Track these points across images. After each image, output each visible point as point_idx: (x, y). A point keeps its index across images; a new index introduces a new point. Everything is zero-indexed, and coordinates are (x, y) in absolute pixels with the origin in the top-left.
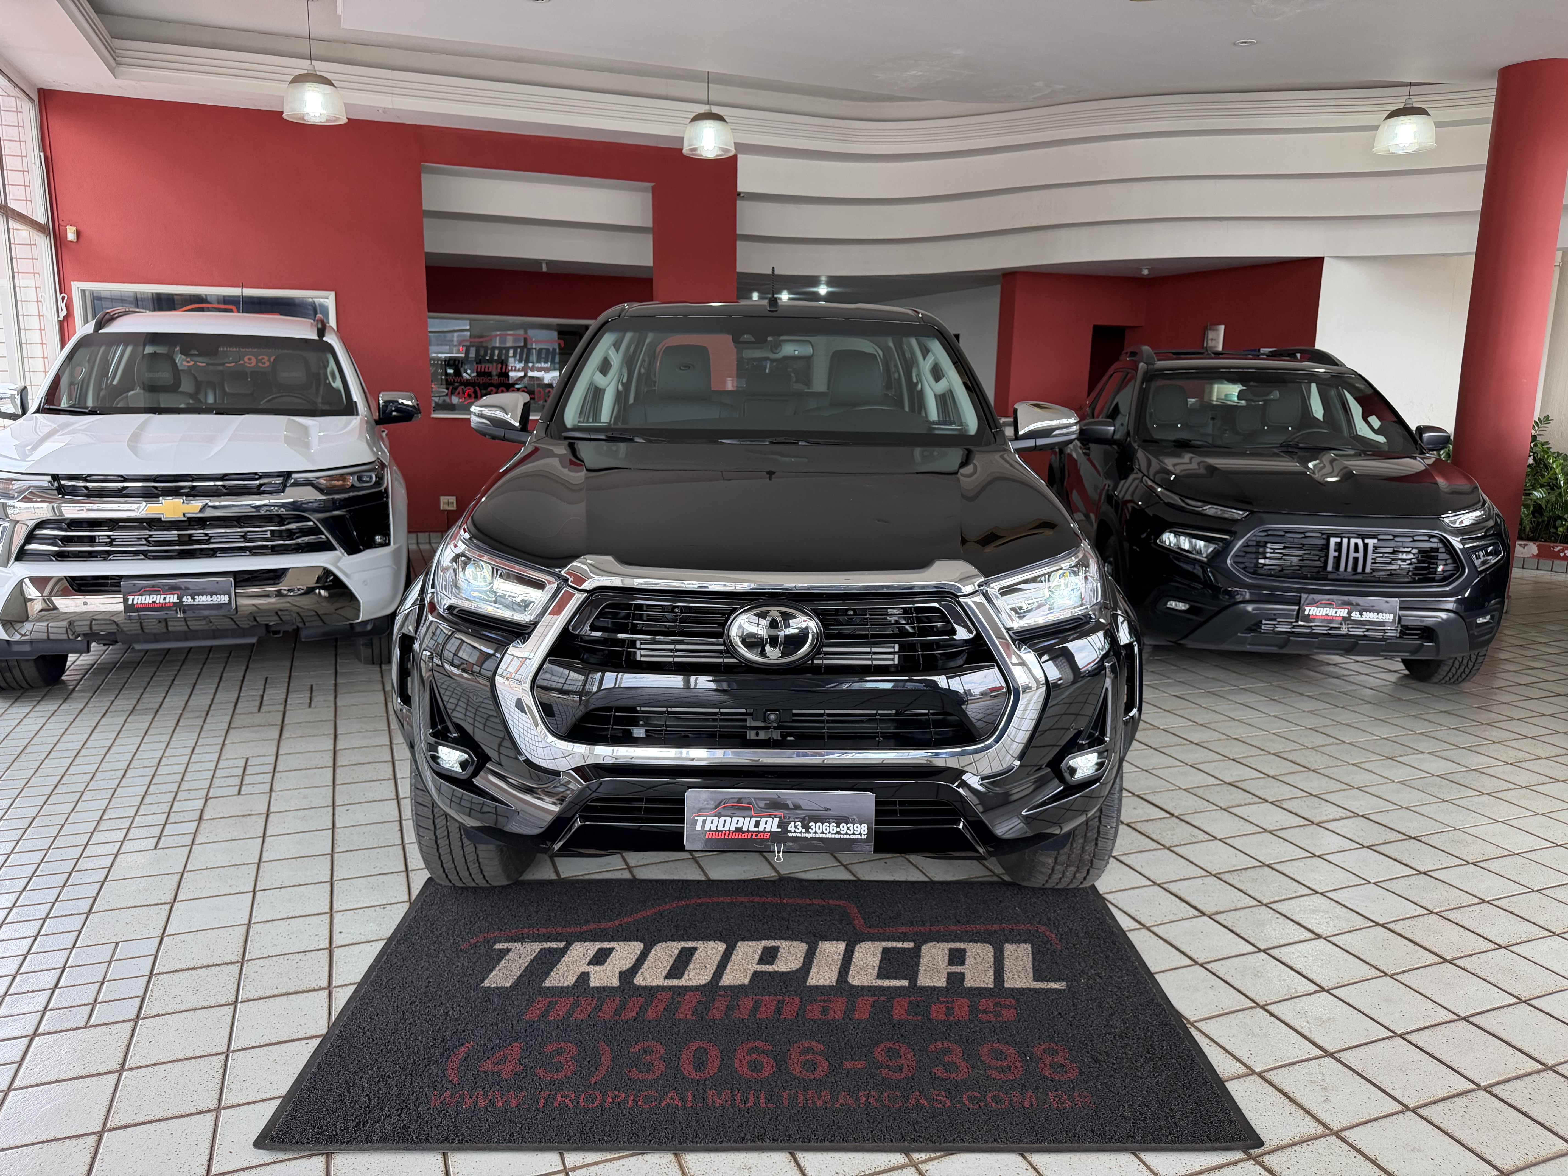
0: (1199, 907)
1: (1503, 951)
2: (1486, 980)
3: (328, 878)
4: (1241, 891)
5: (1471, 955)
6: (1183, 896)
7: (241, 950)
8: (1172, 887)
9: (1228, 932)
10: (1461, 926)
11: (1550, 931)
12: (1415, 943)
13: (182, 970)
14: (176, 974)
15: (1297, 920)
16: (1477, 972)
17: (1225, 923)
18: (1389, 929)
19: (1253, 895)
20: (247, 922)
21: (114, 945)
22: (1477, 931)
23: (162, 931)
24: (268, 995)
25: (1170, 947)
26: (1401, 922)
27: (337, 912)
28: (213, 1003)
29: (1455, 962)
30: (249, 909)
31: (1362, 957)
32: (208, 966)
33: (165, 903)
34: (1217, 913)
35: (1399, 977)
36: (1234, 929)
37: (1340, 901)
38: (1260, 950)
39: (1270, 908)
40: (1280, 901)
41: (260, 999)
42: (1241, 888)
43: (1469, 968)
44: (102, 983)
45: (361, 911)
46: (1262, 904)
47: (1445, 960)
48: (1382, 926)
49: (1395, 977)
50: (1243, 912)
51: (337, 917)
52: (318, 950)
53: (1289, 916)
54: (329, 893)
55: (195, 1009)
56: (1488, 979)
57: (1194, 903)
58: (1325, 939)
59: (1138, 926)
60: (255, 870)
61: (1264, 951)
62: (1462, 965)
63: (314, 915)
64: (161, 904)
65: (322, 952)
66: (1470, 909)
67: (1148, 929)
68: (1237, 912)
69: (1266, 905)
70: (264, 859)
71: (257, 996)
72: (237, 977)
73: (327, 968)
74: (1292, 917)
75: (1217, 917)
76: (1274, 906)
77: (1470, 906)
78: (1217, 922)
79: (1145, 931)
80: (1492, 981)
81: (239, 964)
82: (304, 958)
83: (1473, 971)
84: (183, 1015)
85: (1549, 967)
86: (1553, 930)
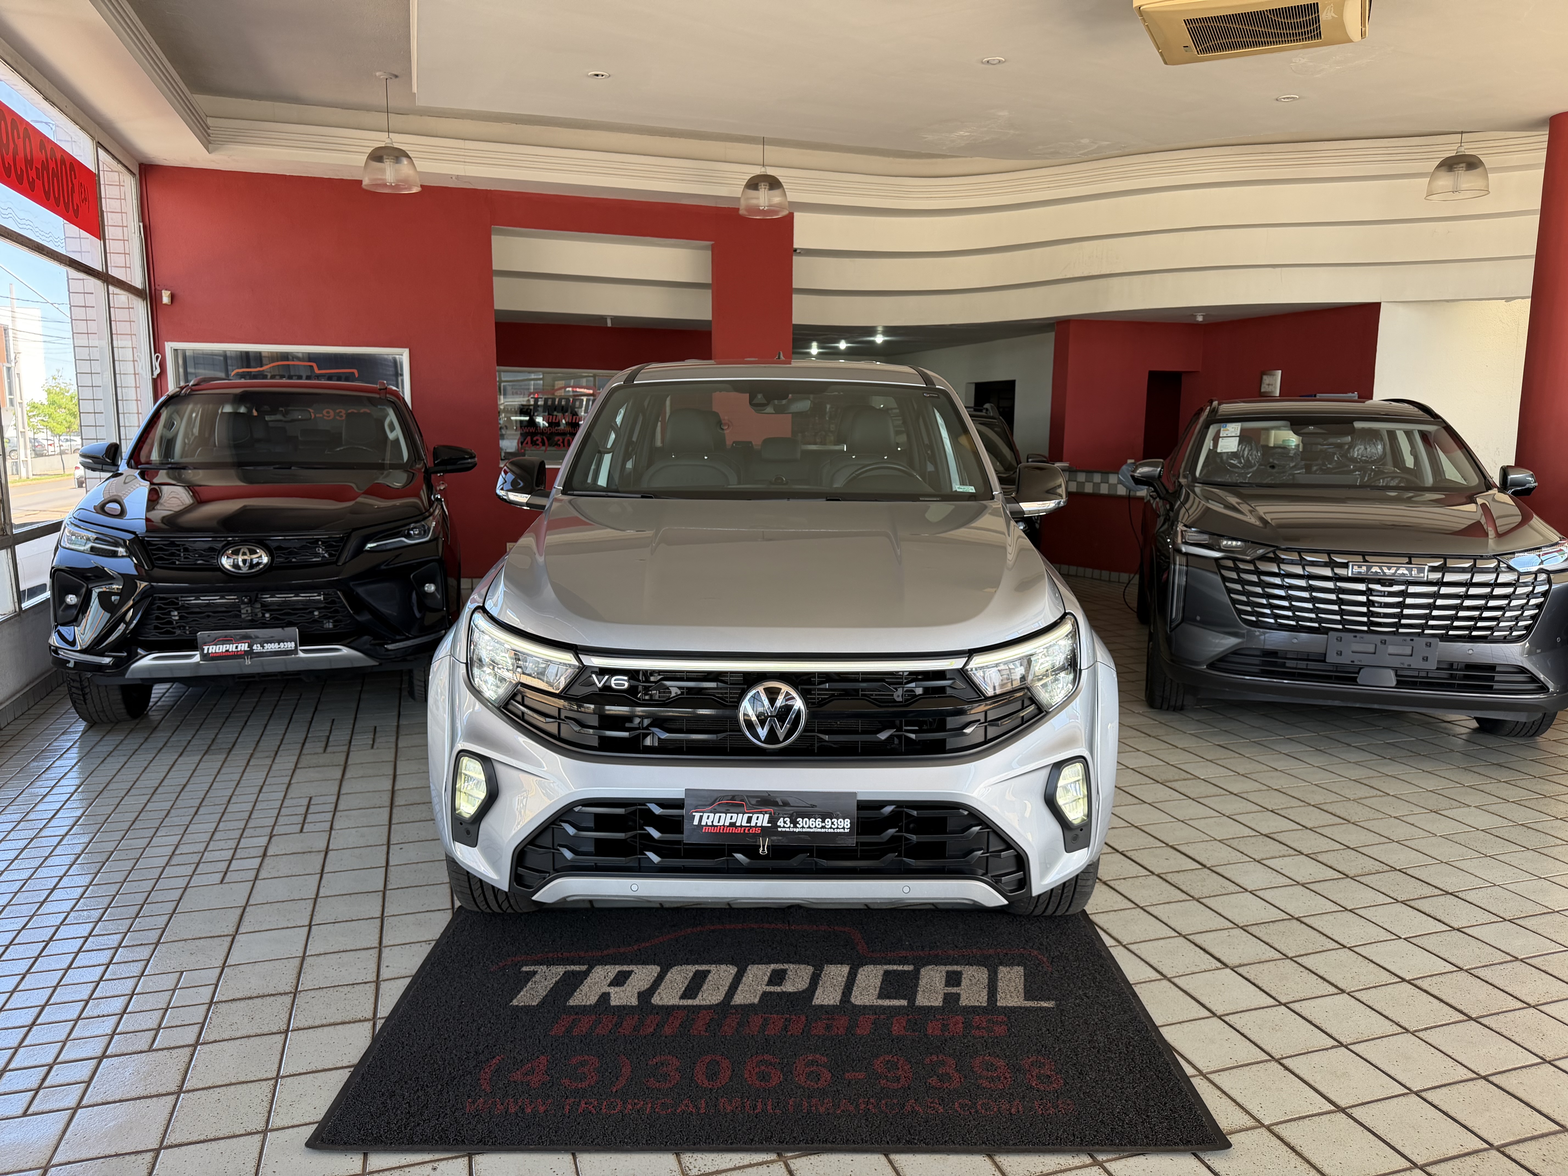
0: (1223, 959)
1: (1532, 1010)
3: (378, 914)
4: (1267, 944)
5: (1498, 1014)
6: (1207, 948)
7: (295, 982)
8: (1197, 939)
9: (1250, 984)
10: (1491, 984)
13: (240, 999)
14: (234, 1003)
15: (1321, 974)
16: (1502, 1031)
17: (1247, 976)
18: (1415, 986)
19: (1279, 948)
20: (301, 955)
21: (178, 974)
22: (1507, 989)
24: (316, 1024)
25: (1189, 999)
26: (1429, 978)
27: (385, 947)
28: (266, 1031)
31: (1384, 1013)
32: (264, 996)
33: (227, 935)
34: (1240, 966)
35: (1421, 1034)
37: (1367, 956)
38: (1281, 1004)
39: (1295, 962)
40: (1306, 955)
41: (310, 1028)
43: (1494, 1026)
44: (167, 1010)
45: (408, 946)
46: (1287, 957)
47: (1471, 1018)
48: (1409, 982)
49: (1416, 1034)
50: (1266, 965)
51: (386, 952)
52: (365, 983)
53: (1314, 970)
54: (379, 928)
55: (250, 1036)
56: (1513, 1038)
57: (1217, 955)
58: (1348, 994)
59: (1159, 977)
60: (312, 905)
61: (1285, 1005)
62: (1487, 1024)
63: (364, 949)
64: (224, 936)
65: (369, 985)
67: (1169, 980)
68: (1261, 965)
69: (1291, 959)
70: (321, 895)
71: (306, 1025)
72: (289, 1007)
73: (372, 1000)
74: (1316, 972)
75: (1240, 970)
76: (1299, 960)
77: (1502, 963)
78: (1240, 975)
79: (1165, 983)
80: (1517, 1040)
81: (292, 995)
82: (353, 990)
83: (1498, 1030)
84: (238, 1042)
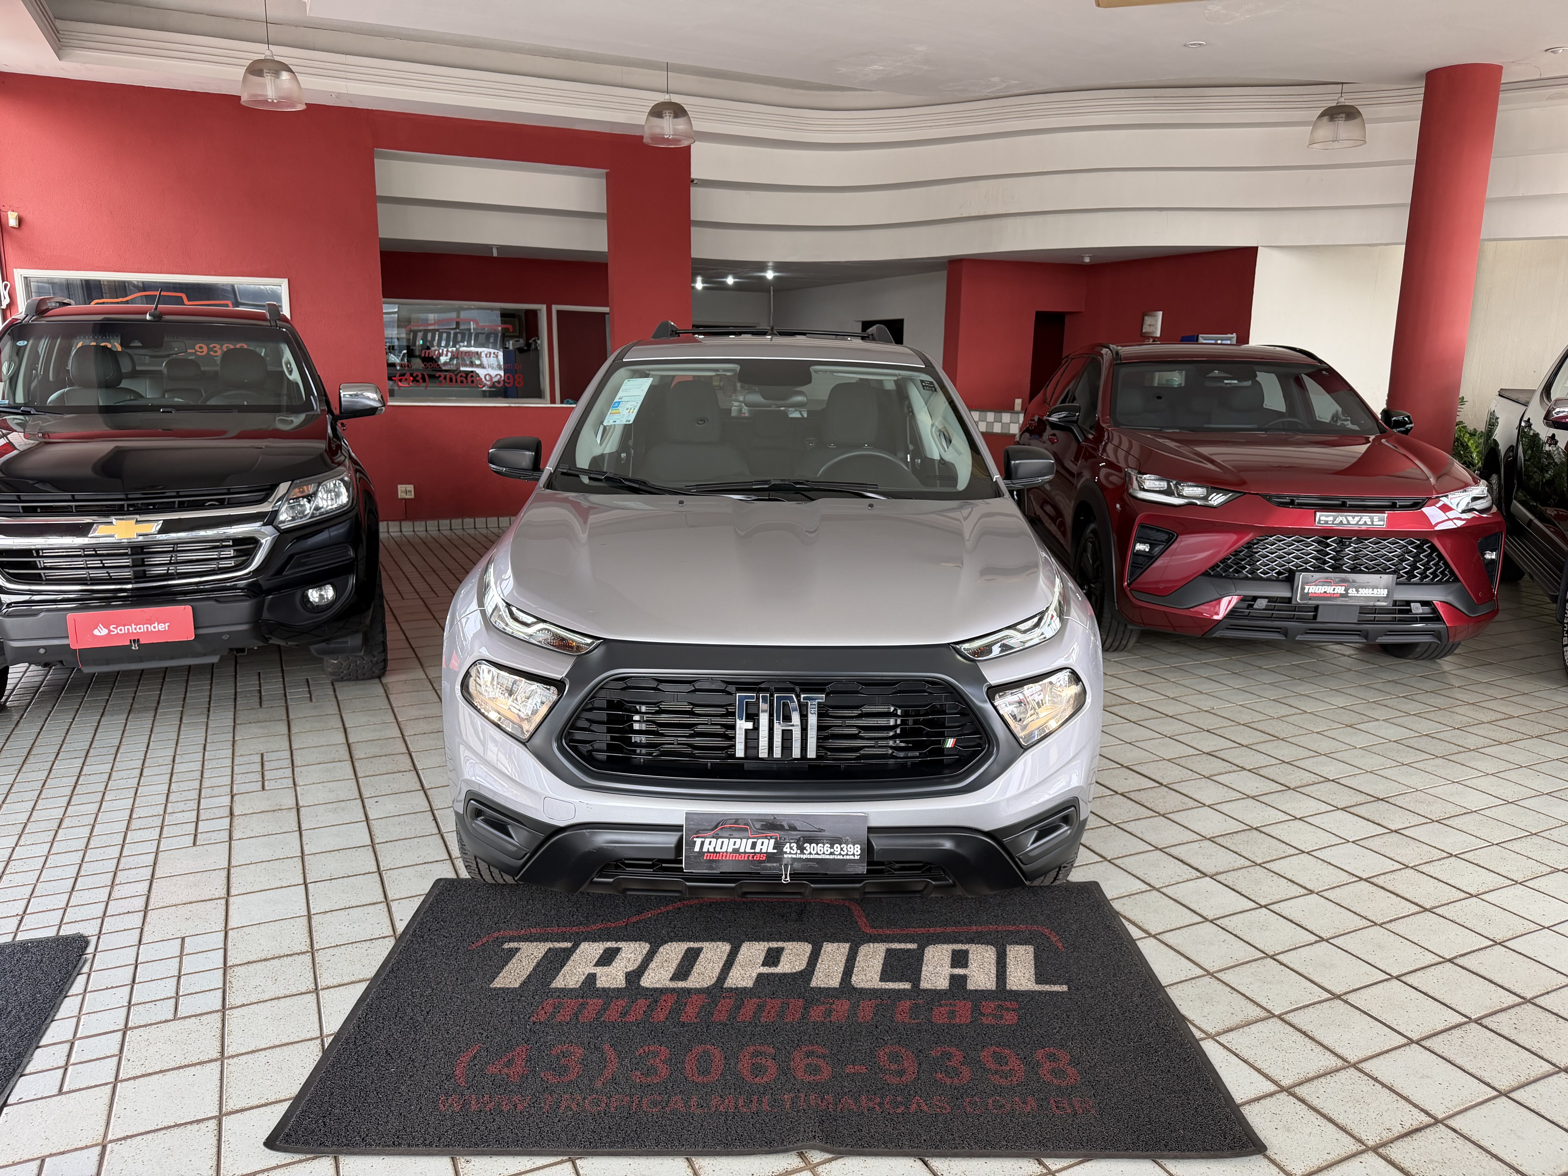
0: (1200, 868)
1: (1474, 899)
2: (1463, 926)
3: (374, 869)
4: (1236, 853)
5: (1448, 904)
6: (1184, 859)
7: (308, 941)
8: (1173, 851)
9: (1230, 890)
10: (1435, 878)
11: (1513, 880)
12: (1397, 895)
13: (255, 962)
14: (250, 965)
15: (1290, 878)
16: (1455, 918)
17: (1226, 882)
18: (1372, 883)
19: (1247, 856)
20: (306, 914)
21: (180, 940)
22: (1449, 882)
23: (224, 925)
24: (345, 981)
25: (1181, 906)
26: (1383, 876)
27: (393, 900)
28: (294, 991)
29: (1434, 910)
30: (305, 901)
31: (1352, 909)
32: (280, 957)
33: (219, 898)
34: (1217, 874)
35: (1388, 926)
36: (1236, 888)
37: (1325, 859)
38: (1261, 906)
39: (1264, 868)
40: (1272, 861)
41: (340, 986)
42: (1236, 850)
43: (1447, 915)
44: (179, 977)
46: (1257, 864)
47: (1426, 910)
48: (1366, 880)
49: (1384, 926)
50: (1240, 872)
51: (394, 906)
52: (384, 938)
53: (1282, 874)
54: (380, 882)
55: (279, 998)
56: (1465, 925)
57: (1195, 865)
58: (1317, 894)
59: (1149, 888)
60: (301, 863)
61: (1265, 907)
62: (1441, 913)
63: (370, 904)
64: (216, 899)
65: (387, 939)
66: (1441, 862)
67: (1158, 890)
68: (1236, 872)
69: (1260, 865)
70: (306, 852)
71: (335, 983)
72: (311, 966)
74: (1285, 876)
75: (1218, 878)
76: (1267, 866)
77: (1440, 859)
78: (1219, 882)
79: (1155, 893)
81: (310, 954)
82: (372, 946)
83: (1451, 918)
84: (268, 1004)
85: (1516, 912)
86: (1515, 879)
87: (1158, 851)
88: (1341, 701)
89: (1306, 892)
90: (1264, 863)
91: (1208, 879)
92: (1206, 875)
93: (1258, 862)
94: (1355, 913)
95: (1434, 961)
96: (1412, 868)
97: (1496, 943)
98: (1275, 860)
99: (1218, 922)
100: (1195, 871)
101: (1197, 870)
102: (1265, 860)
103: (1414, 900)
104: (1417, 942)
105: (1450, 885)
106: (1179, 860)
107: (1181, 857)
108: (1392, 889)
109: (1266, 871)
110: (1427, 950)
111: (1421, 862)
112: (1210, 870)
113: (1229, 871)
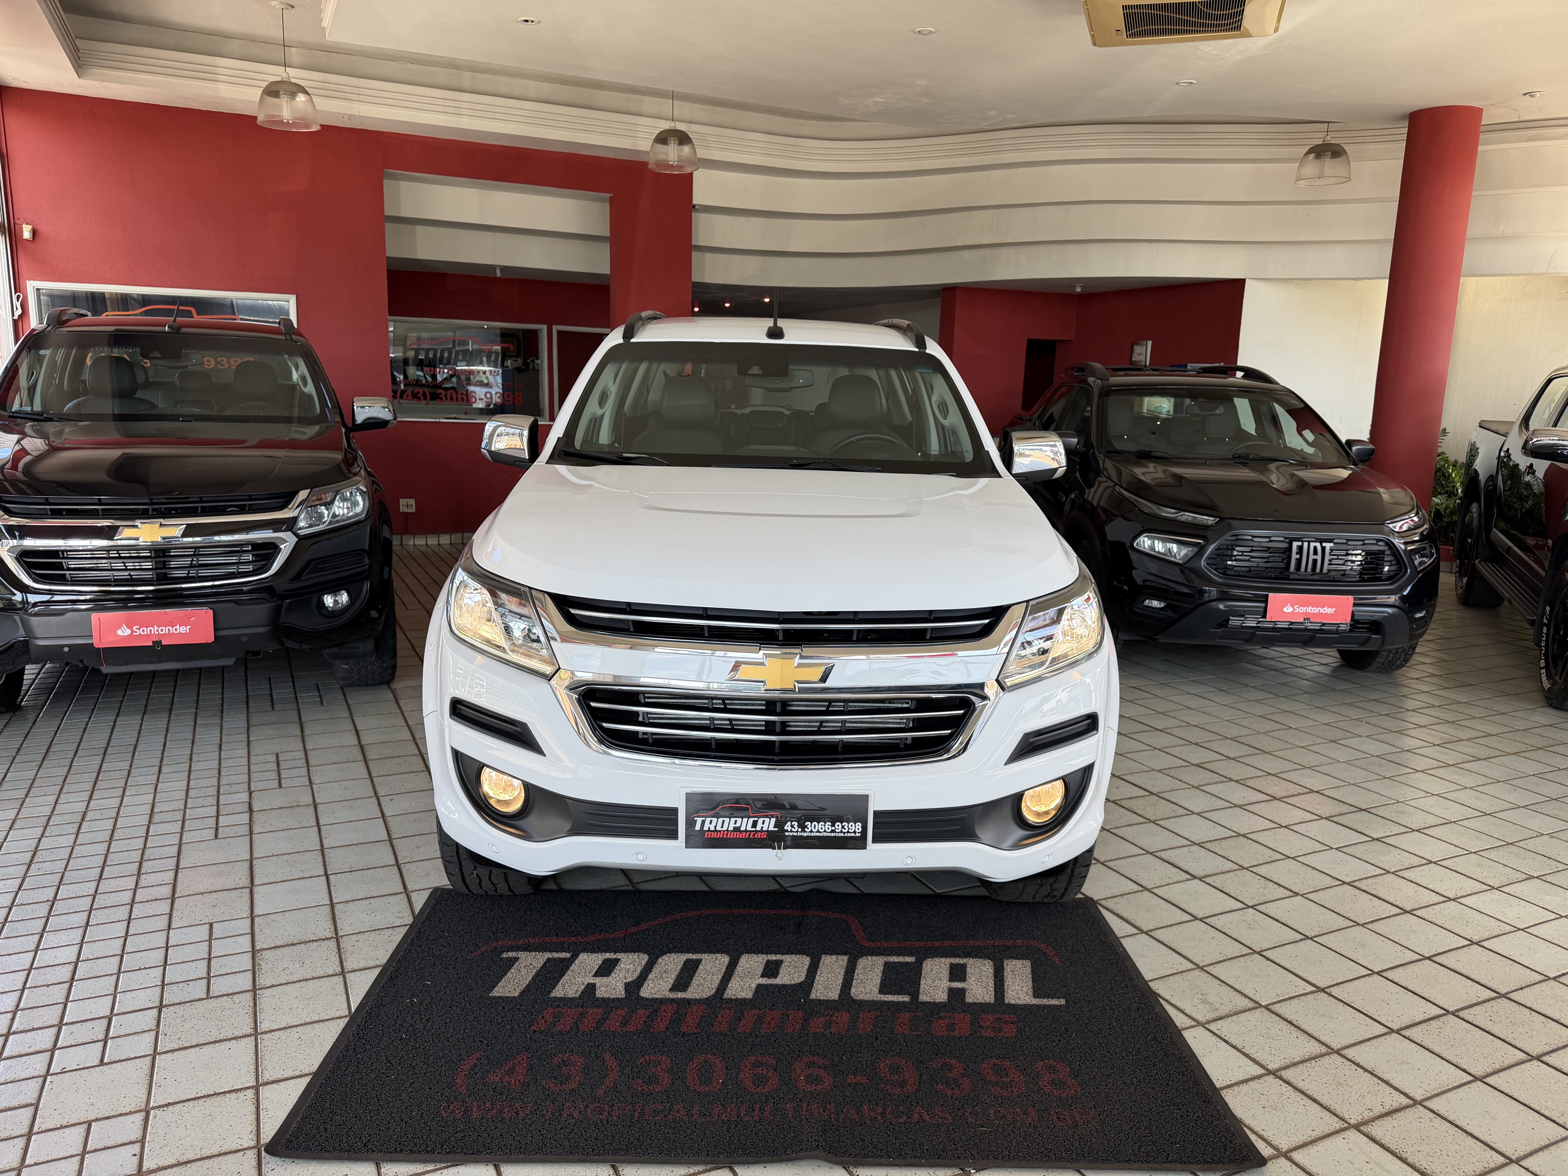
2: (1442, 927)
3: (393, 862)
4: (1224, 857)
5: (1427, 907)
6: (1174, 863)
7: (332, 927)
11: (1490, 886)
12: (1379, 898)
13: (282, 946)
14: (279, 949)
16: (1434, 920)
20: (329, 902)
21: (208, 925)
23: (249, 912)
28: (321, 973)
29: (1414, 912)
30: (327, 891)
31: (1336, 910)
33: (244, 887)
34: (1206, 876)
35: (1369, 926)
36: (1224, 890)
37: (1310, 864)
39: (1251, 871)
40: (1259, 865)
42: (1223, 855)
43: (1426, 917)
44: (210, 959)
46: (1244, 868)
47: (1406, 912)
54: (399, 875)
55: (307, 980)
60: (320, 857)
63: (391, 894)
64: (241, 888)
68: (1224, 875)
70: (326, 845)
72: (337, 950)
74: (1271, 879)
77: (1420, 866)
78: (1208, 884)
81: (335, 940)
84: (297, 985)
85: (1492, 915)
86: (1492, 885)
87: (1150, 856)
88: (1325, 718)
89: (1291, 894)
90: (1251, 867)
91: (1197, 881)
92: (1196, 878)
93: (1245, 866)
94: (1339, 914)
95: (1413, 959)
96: (1393, 873)
97: (1473, 943)
98: (1262, 864)
99: (1207, 921)
100: (1184, 874)
101: (1187, 872)
102: (1252, 864)
103: (1395, 903)
104: (1397, 941)
105: (1429, 889)
106: (1169, 863)
107: (1172, 860)
108: (1374, 892)
109: (1253, 874)
110: (1407, 948)
111: (1402, 868)
112: (1199, 872)
113: (1218, 874)
